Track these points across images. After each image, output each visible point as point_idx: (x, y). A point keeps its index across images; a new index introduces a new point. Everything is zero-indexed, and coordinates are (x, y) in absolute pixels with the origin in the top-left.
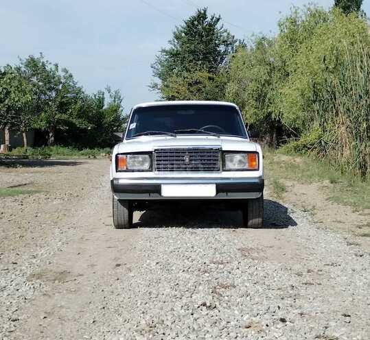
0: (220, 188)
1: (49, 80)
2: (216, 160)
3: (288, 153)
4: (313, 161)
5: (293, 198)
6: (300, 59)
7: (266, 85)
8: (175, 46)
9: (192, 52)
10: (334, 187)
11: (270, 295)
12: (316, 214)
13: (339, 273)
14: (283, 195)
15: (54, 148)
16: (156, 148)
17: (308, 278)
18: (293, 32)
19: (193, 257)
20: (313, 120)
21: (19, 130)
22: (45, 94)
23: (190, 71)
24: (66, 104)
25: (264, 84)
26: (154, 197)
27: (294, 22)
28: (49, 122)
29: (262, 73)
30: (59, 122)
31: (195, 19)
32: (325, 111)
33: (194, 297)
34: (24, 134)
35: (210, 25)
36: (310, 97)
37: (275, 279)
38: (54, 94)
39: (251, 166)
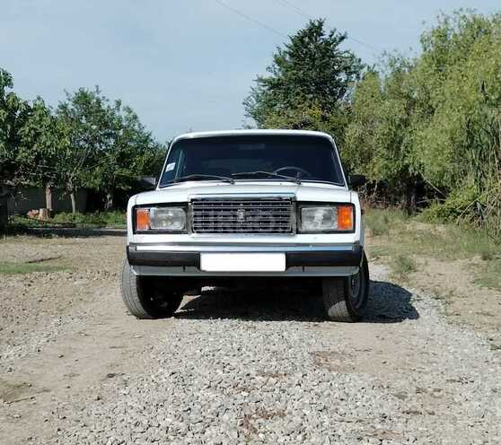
0: (293, 259)
1: (106, 122)
2: (286, 216)
3: (428, 220)
4: (464, 231)
5: (424, 281)
6: (450, 86)
7: (403, 126)
8: (275, 74)
9: (301, 82)
10: (488, 265)
11: (340, 432)
12: (453, 302)
13: (469, 394)
14: (410, 276)
15: (112, 215)
16: (193, 197)
17: (414, 403)
18: (442, 51)
19: (233, 364)
20: (466, 175)
21: (65, 189)
22: (100, 142)
23: (297, 108)
24: (128, 156)
25: (399, 125)
26: (190, 272)
27: (442, 36)
28: (105, 180)
29: (397, 110)
30: (119, 179)
31: (305, 34)
32: (484, 160)
33: (208, 432)
34: (72, 196)
35: (328, 43)
36: (462, 141)
37: (358, 403)
38: (112, 142)
39: (342, 225)
